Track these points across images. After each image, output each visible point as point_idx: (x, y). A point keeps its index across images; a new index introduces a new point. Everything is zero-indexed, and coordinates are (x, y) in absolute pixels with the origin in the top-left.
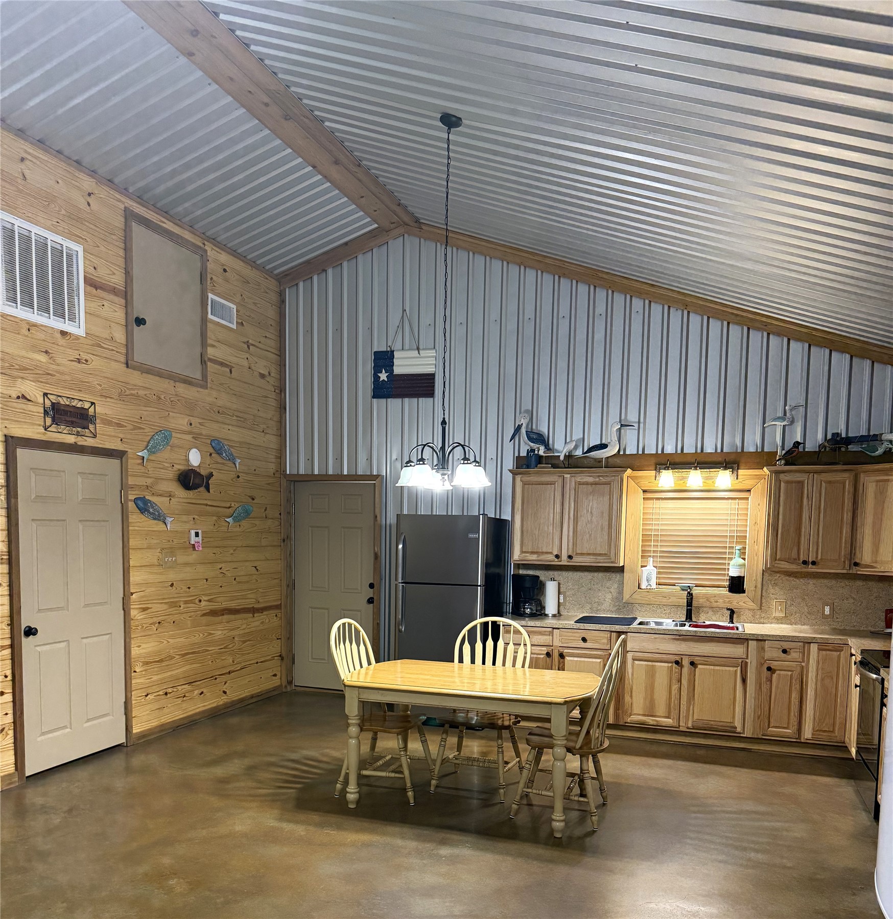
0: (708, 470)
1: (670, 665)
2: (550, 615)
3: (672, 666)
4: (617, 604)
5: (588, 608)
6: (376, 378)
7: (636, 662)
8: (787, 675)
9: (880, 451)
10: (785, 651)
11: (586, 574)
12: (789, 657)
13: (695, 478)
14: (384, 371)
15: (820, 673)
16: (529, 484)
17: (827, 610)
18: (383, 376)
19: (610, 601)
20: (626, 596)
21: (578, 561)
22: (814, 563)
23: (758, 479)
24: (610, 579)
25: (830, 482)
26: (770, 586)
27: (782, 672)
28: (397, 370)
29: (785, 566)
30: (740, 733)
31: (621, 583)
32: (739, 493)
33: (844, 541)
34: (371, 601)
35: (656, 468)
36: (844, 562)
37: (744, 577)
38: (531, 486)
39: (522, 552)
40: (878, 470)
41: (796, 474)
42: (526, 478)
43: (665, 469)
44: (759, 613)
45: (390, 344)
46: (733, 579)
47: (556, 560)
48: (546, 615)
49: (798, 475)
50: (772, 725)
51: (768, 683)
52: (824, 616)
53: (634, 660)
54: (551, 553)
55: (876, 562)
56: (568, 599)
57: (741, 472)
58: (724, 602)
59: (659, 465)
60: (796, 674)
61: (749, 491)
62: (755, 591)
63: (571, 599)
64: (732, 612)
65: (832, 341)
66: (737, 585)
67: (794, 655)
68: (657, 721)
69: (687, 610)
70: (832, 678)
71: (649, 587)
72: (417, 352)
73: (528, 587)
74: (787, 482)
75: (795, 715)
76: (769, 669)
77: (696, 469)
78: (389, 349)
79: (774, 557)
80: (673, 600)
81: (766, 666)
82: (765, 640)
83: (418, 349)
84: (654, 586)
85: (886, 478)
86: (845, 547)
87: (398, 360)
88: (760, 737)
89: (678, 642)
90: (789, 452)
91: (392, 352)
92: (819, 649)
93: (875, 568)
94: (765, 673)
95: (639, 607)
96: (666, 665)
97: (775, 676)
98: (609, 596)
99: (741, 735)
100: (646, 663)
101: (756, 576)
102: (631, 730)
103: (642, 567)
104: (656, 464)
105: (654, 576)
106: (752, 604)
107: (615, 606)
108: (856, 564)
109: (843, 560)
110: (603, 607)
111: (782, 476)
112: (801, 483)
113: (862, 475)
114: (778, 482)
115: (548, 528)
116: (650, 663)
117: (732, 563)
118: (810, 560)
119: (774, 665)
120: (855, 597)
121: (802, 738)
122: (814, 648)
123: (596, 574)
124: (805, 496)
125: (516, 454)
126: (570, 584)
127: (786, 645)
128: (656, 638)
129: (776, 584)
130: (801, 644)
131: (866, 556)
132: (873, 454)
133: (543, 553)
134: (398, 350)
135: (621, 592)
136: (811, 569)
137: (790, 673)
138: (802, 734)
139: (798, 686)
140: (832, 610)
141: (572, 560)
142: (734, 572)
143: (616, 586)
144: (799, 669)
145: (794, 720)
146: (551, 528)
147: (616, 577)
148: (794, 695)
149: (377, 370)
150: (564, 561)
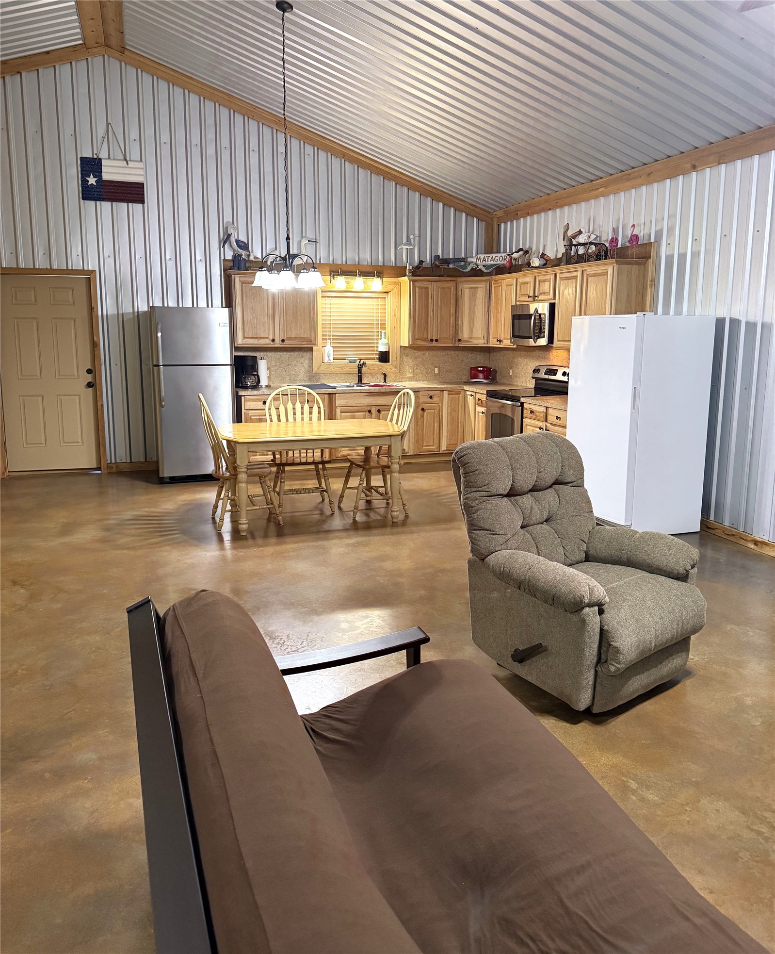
0: (365, 277)
1: (364, 413)
2: (264, 386)
3: (366, 414)
4: (308, 375)
5: (288, 379)
6: (84, 182)
7: (343, 414)
8: (432, 412)
9: (469, 268)
10: (431, 397)
11: (285, 353)
12: (432, 401)
13: (358, 283)
14: (92, 176)
15: (449, 408)
16: (246, 283)
17: (436, 370)
18: (92, 180)
19: (303, 373)
20: (315, 369)
21: (287, 344)
22: (437, 340)
23: (395, 284)
24: (302, 357)
25: (443, 288)
26: (404, 357)
27: (429, 411)
28: (105, 177)
29: (421, 343)
30: (407, 453)
31: (311, 360)
32: (380, 294)
33: (451, 325)
34: (90, 385)
35: (331, 274)
36: (452, 339)
37: (389, 352)
38: (248, 285)
39: (244, 338)
40: (470, 281)
41: (424, 282)
42: (243, 279)
43: (338, 275)
44: (398, 375)
45: (95, 152)
46: (381, 353)
47: (272, 343)
48: (261, 387)
49: (425, 283)
50: (424, 445)
51: (422, 418)
52: (435, 375)
53: (341, 412)
54: (267, 338)
55: (471, 338)
56: (272, 373)
57: (385, 279)
58: (378, 370)
59: (333, 272)
60: (436, 411)
61: (387, 293)
62: (396, 361)
63: (275, 373)
64: (385, 375)
65: (434, 194)
66: (384, 357)
67: (435, 399)
68: (358, 453)
69: (359, 375)
70: (456, 411)
71: (329, 362)
72: (125, 162)
73: (250, 365)
74: (419, 288)
75: (437, 437)
76: (423, 409)
77: (360, 277)
78: (95, 157)
79: (414, 338)
80: (347, 369)
81: (420, 408)
82: (419, 391)
83: (125, 160)
84: (332, 361)
85: (476, 286)
86: (452, 330)
87: (107, 168)
88: (418, 453)
89: (369, 397)
90: (417, 268)
91: (100, 160)
92: (449, 394)
93: (472, 342)
94: (420, 412)
95: (324, 376)
96: (362, 413)
97: (425, 413)
98: (303, 369)
99: (408, 454)
100: (349, 414)
101: (396, 350)
102: (340, 462)
103: (323, 347)
104: (331, 272)
105: (332, 353)
106: (395, 369)
107: (307, 376)
108: (459, 340)
109: (451, 338)
110: (299, 377)
111: (416, 283)
112: (427, 288)
113: (461, 284)
114: (414, 287)
115: (264, 318)
116: (352, 414)
117: (380, 342)
118: (434, 339)
119: (424, 406)
120: (450, 361)
121: (441, 451)
122: (446, 393)
123: (292, 353)
124: (430, 297)
125: (222, 258)
126: (273, 362)
127: (431, 393)
128: (355, 396)
129: (407, 356)
130: (438, 392)
131: (465, 335)
132: (464, 271)
133: (261, 338)
134: (105, 159)
135: (311, 366)
136: (435, 344)
137: (433, 411)
138: (441, 448)
139: (438, 418)
140: (439, 370)
141: (284, 343)
142: (383, 348)
143: (307, 362)
144: (438, 408)
145: (436, 441)
146: (266, 318)
147: (307, 355)
148: (436, 424)
149: (84, 174)
150: (278, 344)
